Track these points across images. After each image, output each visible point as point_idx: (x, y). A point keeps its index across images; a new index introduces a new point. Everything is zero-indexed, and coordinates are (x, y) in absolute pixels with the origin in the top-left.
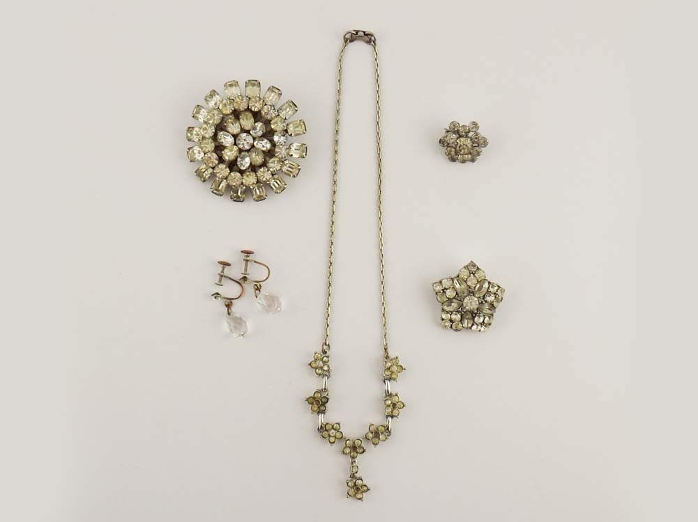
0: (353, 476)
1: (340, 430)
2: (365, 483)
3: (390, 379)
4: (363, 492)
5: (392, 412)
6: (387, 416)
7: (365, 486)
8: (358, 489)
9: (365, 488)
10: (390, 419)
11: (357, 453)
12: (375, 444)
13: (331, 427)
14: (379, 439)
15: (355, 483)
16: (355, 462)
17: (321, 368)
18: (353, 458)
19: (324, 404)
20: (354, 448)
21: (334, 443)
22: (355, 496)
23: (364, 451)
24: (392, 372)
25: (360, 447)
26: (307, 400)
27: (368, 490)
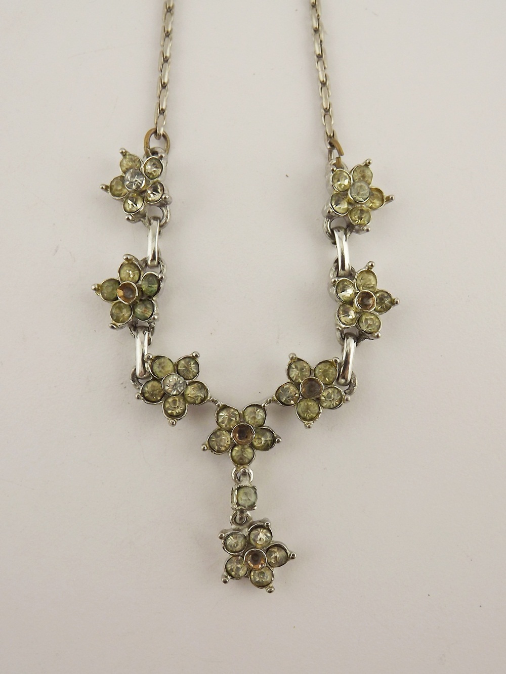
0: (241, 518)
1: (199, 378)
2: (277, 538)
3: (350, 228)
4: (270, 565)
5: (359, 320)
6: (344, 336)
7: (280, 547)
8: (256, 557)
9: (278, 554)
10: (351, 343)
11: (252, 446)
12: (307, 419)
13: (170, 368)
14: (318, 400)
15: (247, 539)
16: (245, 474)
17: (141, 193)
18: (240, 462)
19: (147, 298)
20: (243, 431)
21: (179, 416)
22: (247, 575)
23: (274, 441)
24: (353, 203)
25: (261, 429)
26: (99, 289)
27: (288, 557)
